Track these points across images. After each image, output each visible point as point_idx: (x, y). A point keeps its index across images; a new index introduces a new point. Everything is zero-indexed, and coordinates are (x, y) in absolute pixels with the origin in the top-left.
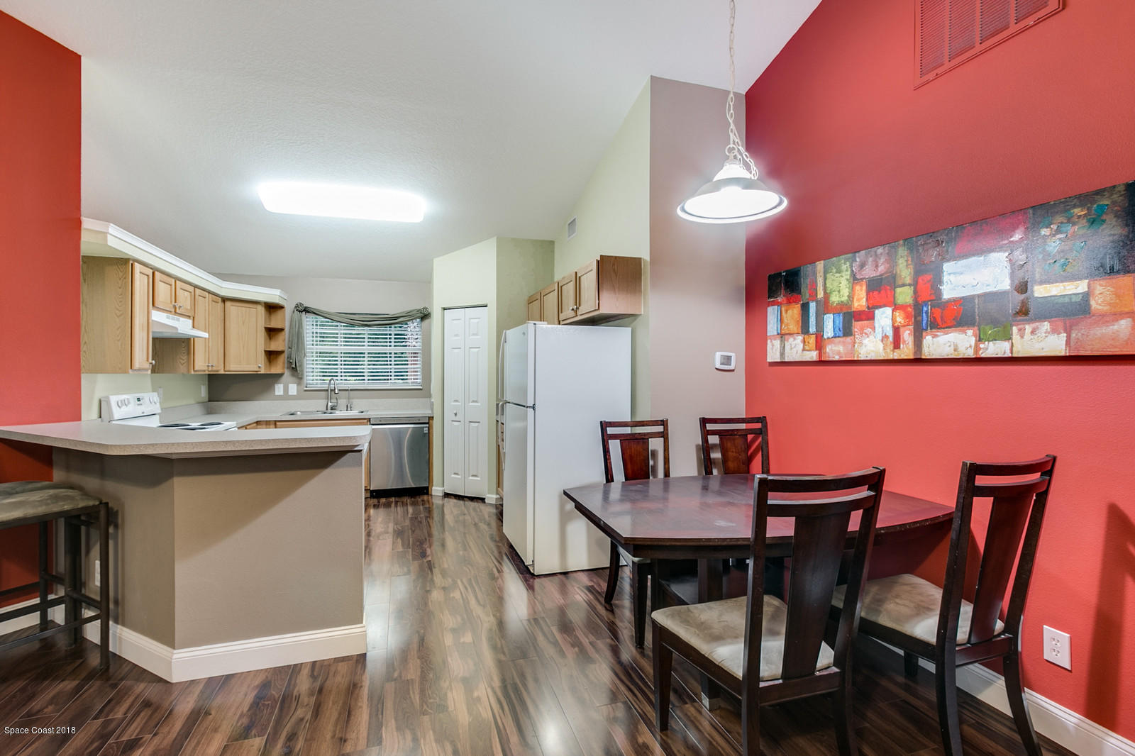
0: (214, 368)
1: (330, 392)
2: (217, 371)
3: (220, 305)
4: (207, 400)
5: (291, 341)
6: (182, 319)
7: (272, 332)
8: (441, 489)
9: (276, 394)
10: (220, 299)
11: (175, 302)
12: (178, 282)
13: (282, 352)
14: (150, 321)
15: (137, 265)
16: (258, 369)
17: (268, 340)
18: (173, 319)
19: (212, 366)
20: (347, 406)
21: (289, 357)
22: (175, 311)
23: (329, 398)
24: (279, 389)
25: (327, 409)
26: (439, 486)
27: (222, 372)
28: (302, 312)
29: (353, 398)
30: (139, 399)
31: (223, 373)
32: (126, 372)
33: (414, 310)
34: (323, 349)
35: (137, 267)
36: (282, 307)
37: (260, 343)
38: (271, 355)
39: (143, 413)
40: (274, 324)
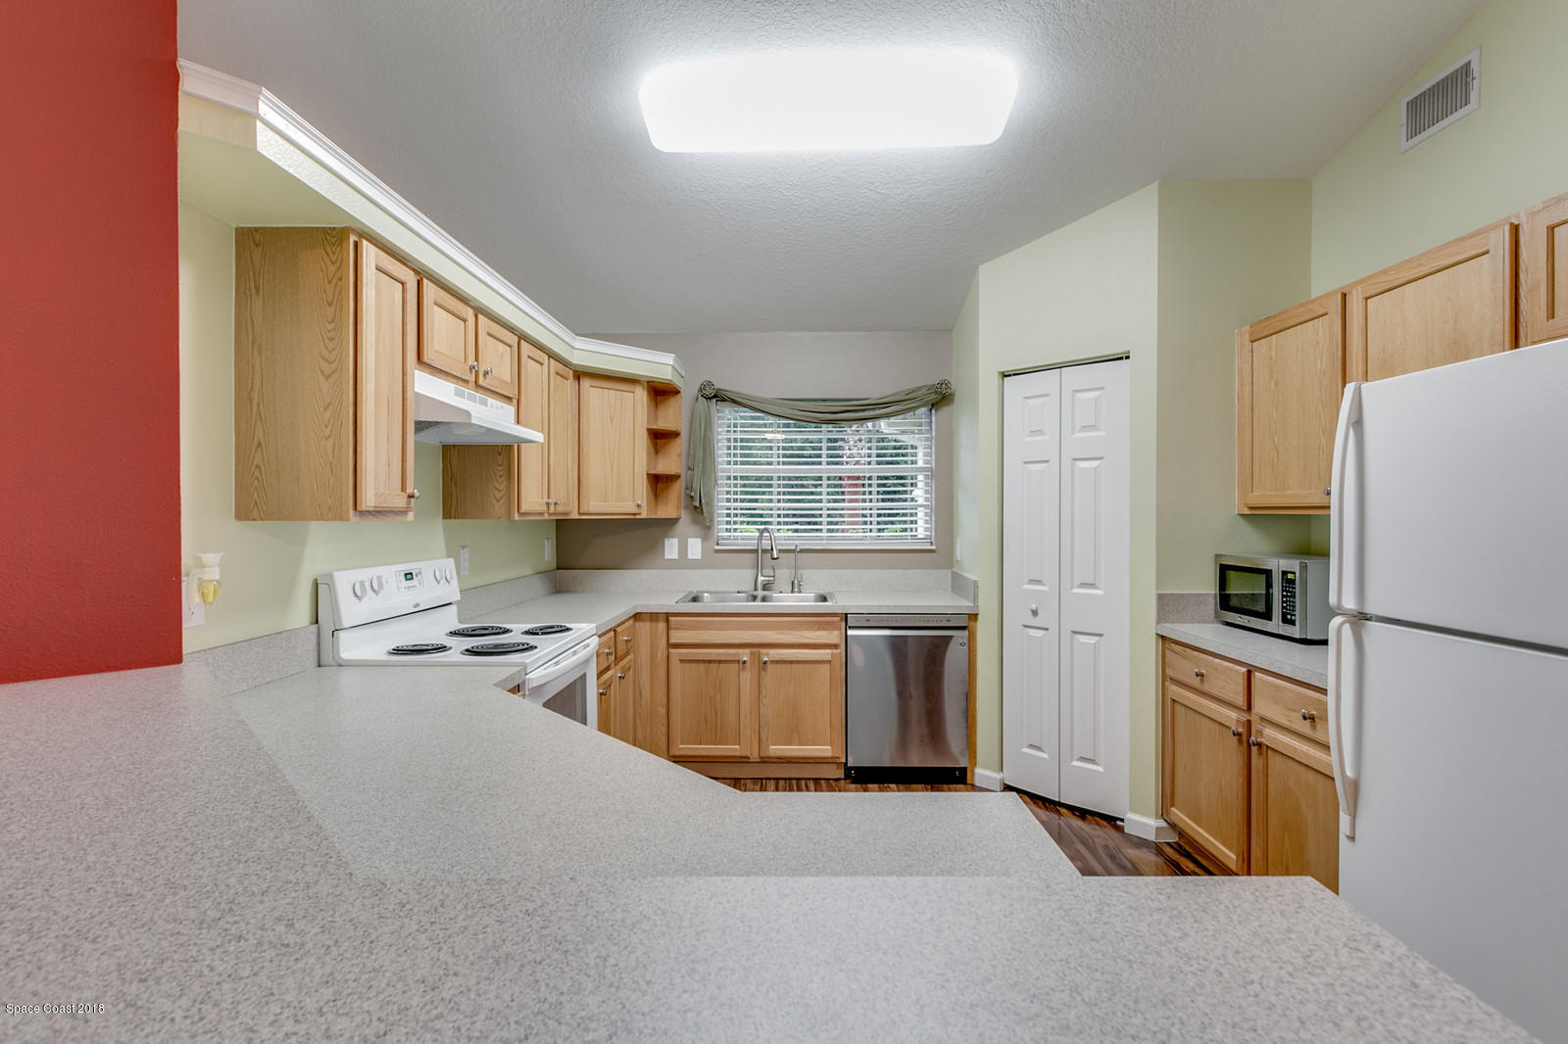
0: (560, 509)
1: (760, 556)
2: (567, 514)
3: (571, 384)
4: (555, 566)
5: (690, 455)
6: (491, 401)
7: (660, 438)
8: (998, 776)
9: (666, 557)
10: (571, 372)
11: (477, 359)
12: (480, 316)
13: (676, 477)
14: (409, 395)
15: (367, 248)
16: (635, 510)
17: (653, 455)
18: (472, 399)
19: (556, 504)
20: (793, 583)
21: (689, 487)
22: (476, 381)
23: (758, 567)
24: (671, 548)
25: (756, 589)
26: (993, 770)
27: (575, 516)
28: (710, 398)
29: (802, 568)
30: (409, 576)
31: (577, 517)
32: (342, 517)
33: (920, 388)
34: (747, 471)
35: (370, 254)
36: (676, 392)
37: (638, 459)
38: (659, 483)
39: (417, 605)
40: (664, 424)
